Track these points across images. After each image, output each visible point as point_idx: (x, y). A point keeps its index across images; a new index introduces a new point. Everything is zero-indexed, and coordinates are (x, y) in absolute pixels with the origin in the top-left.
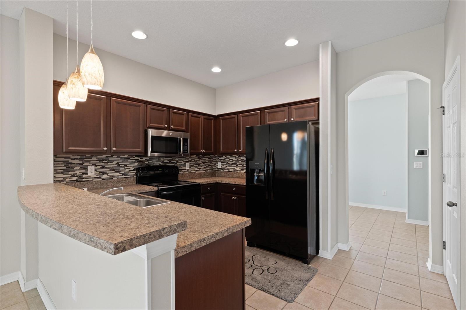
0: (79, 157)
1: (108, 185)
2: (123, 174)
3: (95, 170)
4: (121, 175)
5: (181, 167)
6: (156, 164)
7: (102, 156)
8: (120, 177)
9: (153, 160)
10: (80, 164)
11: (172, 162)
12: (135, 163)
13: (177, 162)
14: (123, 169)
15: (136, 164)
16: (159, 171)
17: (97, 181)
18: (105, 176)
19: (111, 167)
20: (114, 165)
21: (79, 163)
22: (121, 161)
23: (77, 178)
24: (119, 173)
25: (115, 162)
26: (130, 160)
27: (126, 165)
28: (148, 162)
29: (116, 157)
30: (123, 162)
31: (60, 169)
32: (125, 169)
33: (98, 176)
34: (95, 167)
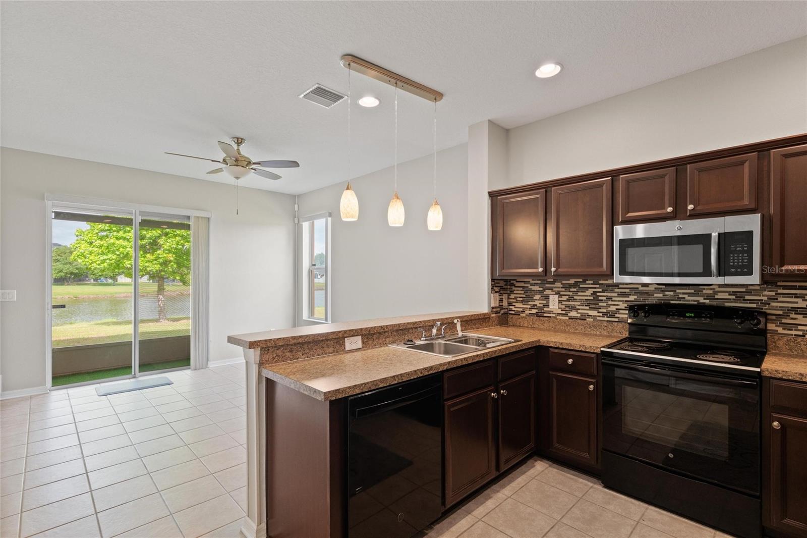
0: (539, 282)
1: (577, 329)
2: (604, 314)
3: (559, 303)
4: (601, 314)
5: (793, 316)
6: (689, 301)
7: (569, 280)
8: (598, 318)
9: (678, 291)
10: (540, 292)
11: (747, 297)
12: (630, 295)
13: (771, 299)
14: (605, 304)
15: (632, 298)
16: (685, 317)
17: (560, 319)
18: (573, 314)
19: (583, 299)
20: (587, 296)
21: (538, 291)
22: (600, 290)
23: (537, 311)
24: (597, 312)
25: (590, 292)
26: (618, 288)
27: (610, 298)
28: (663, 295)
29: (592, 282)
30: (605, 292)
31: (520, 297)
32: (608, 306)
33: (564, 312)
34: (559, 297)
